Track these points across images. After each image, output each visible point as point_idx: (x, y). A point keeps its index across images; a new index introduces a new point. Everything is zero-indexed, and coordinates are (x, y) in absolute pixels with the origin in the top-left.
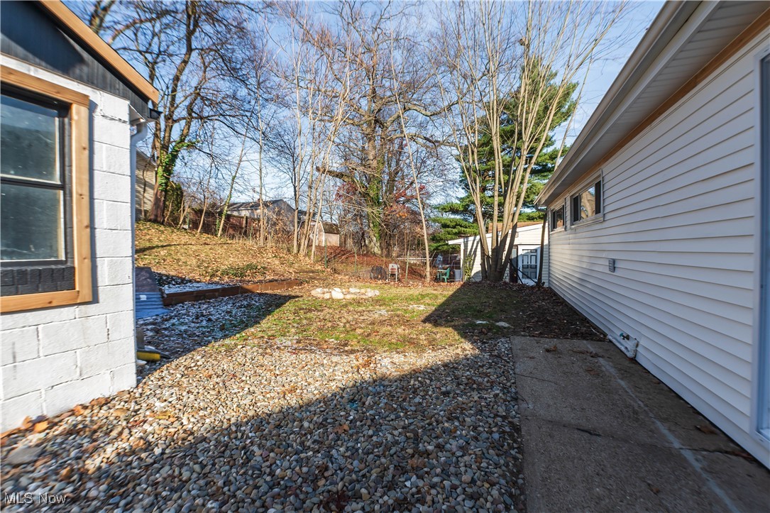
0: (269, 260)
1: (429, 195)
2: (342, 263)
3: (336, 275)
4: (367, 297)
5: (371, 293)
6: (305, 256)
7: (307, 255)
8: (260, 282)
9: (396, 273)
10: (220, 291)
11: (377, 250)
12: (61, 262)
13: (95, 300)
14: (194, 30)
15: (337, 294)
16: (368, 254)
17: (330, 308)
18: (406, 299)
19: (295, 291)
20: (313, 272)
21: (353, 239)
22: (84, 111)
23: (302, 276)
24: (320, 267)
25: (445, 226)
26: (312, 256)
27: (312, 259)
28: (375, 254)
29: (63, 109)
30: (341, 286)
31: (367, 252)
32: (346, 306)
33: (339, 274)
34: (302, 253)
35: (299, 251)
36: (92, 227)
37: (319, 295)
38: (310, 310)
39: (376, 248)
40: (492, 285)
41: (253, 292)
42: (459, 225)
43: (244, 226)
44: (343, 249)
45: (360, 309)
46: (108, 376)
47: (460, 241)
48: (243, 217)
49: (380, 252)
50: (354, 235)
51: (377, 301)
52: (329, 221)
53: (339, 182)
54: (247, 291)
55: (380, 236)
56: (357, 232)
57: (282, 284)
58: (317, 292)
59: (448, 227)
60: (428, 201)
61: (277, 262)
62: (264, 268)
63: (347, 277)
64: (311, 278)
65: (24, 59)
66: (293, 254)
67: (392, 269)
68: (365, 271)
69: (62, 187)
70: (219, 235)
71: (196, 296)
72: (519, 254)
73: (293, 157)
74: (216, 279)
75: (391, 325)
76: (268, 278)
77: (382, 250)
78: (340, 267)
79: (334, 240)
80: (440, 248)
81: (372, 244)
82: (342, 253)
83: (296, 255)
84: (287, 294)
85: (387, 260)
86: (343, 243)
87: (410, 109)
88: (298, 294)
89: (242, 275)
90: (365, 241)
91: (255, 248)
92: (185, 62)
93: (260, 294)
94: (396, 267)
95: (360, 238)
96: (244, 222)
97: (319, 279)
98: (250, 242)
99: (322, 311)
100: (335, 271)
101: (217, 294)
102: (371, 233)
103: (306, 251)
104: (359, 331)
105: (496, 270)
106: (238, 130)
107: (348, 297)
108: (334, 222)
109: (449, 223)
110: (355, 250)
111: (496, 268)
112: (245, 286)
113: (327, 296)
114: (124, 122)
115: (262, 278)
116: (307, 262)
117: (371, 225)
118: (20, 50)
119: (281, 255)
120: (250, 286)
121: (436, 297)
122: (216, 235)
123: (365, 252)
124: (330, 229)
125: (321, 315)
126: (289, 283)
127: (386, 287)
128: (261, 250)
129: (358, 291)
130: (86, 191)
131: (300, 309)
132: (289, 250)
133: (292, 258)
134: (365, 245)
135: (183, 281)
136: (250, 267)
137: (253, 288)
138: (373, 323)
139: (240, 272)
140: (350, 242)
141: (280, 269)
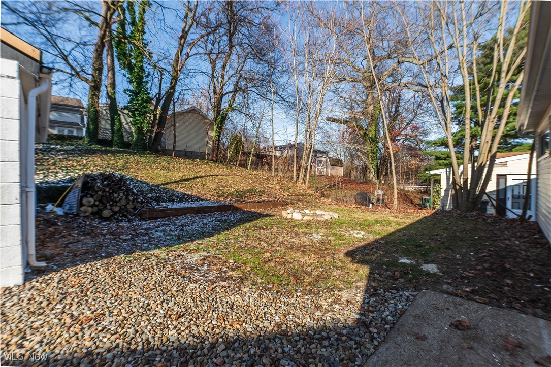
0: (270, 186)
1: (426, 134)
6: (302, 183)
7: (304, 182)
8: (254, 202)
9: (381, 198)
10: (216, 208)
11: (374, 179)
15: (297, 216)
16: (367, 182)
26: (307, 183)
27: (307, 185)
28: (372, 182)
33: (325, 198)
34: (301, 180)
35: (298, 179)
37: (285, 215)
40: (463, 215)
41: (239, 210)
44: (345, 178)
49: (376, 181)
53: (343, 127)
56: (361, 165)
57: (268, 204)
58: (287, 212)
59: (440, 159)
62: (261, 192)
66: (293, 182)
67: (377, 195)
70: (249, 168)
71: (197, 211)
72: (508, 184)
76: (262, 199)
79: (339, 171)
83: (295, 183)
87: (403, 62)
94: (380, 193)
95: (363, 169)
100: (323, 195)
101: (213, 209)
105: (468, 200)
107: (306, 218)
109: (440, 155)
111: (468, 198)
112: (236, 205)
113: (290, 216)
114: (13, 78)
115: (256, 199)
119: (283, 182)
121: (389, 223)
122: (247, 168)
123: (364, 181)
124: (336, 163)
129: (323, 213)
135: (198, 199)
136: (252, 190)
137: (243, 207)
139: (240, 195)
140: (353, 173)
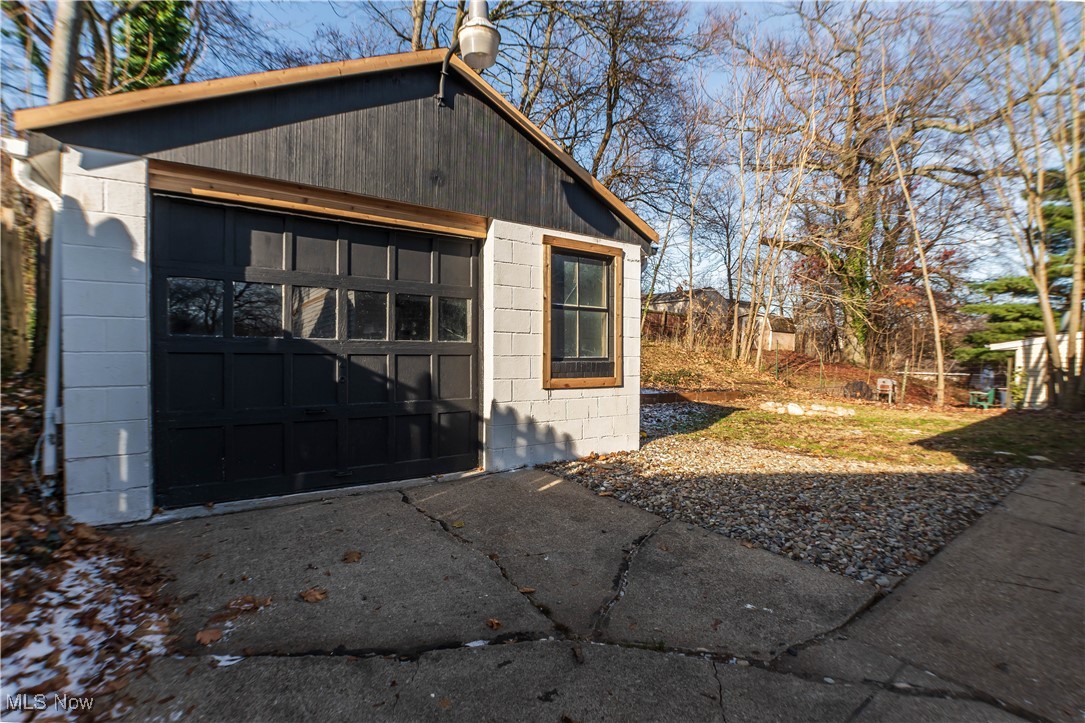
0: (701, 367)
2: (799, 375)
3: (791, 390)
4: (836, 416)
5: (841, 412)
6: (747, 363)
7: (751, 361)
8: (695, 390)
9: (890, 393)
11: (858, 357)
12: (605, 359)
13: (622, 386)
14: (615, 101)
15: (794, 409)
16: (844, 363)
17: (785, 422)
18: (896, 422)
19: (738, 403)
20: (758, 383)
21: (818, 340)
22: (620, 258)
23: (745, 388)
24: (767, 378)
25: (995, 318)
26: (757, 363)
27: (757, 366)
28: (854, 364)
29: (609, 260)
30: (799, 402)
31: (842, 360)
32: (807, 422)
33: (795, 388)
34: (743, 358)
35: (738, 356)
36: (622, 336)
37: (770, 410)
38: (762, 422)
39: (857, 354)
41: (690, 402)
42: (1027, 316)
43: (663, 323)
44: (801, 355)
45: (826, 426)
46: (626, 438)
47: (1017, 345)
48: (662, 313)
49: (863, 361)
50: (819, 334)
51: (851, 421)
52: (778, 313)
53: (796, 256)
54: (684, 399)
55: (866, 336)
56: (825, 329)
57: (721, 394)
58: (769, 406)
59: (1002, 319)
60: (964, 275)
61: (712, 370)
62: (699, 375)
63: (808, 393)
64: (756, 391)
65: (596, 236)
66: (731, 360)
67: (882, 386)
68: (836, 386)
69: (607, 311)
73: (727, 228)
74: (650, 385)
75: (866, 443)
76: (703, 387)
77: (868, 357)
78: (797, 380)
79: (788, 342)
80: (983, 357)
81: (850, 347)
82: (799, 360)
83: (735, 362)
84: (730, 406)
85: (877, 373)
86: (801, 346)
87: (923, 128)
88: (743, 406)
89: (676, 382)
90: (837, 344)
91: (684, 352)
92: (606, 141)
93: (699, 404)
94: (889, 383)
95: (830, 338)
96: (663, 319)
97: (768, 393)
98: (675, 345)
99: (777, 424)
100: (790, 384)
101: (654, 399)
102: (849, 332)
103: (748, 356)
104: (822, 444)
106: (661, 208)
107: (810, 413)
108: (786, 316)
109: (1003, 313)
110: (821, 356)
112: (681, 393)
113: (781, 411)
114: (638, 260)
115: (697, 387)
116: (751, 371)
117: (850, 319)
118: (594, 230)
119: (716, 361)
120: (686, 394)
123: (838, 361)
124: (781, 326)
125: (777, 428)
126: (731, 395)
127: (868, 408)
128: (691, 354)
129: (825, 409)
130: (620, 313)
131: (751, 420)
132: (725, 356)
133: (729, 365)
134: (838, 349)
136: (682, 373)
137: (690, 396)
138: (842, 439)
139: (673, 378)
140: (812, 346)
141: (716, 377)
